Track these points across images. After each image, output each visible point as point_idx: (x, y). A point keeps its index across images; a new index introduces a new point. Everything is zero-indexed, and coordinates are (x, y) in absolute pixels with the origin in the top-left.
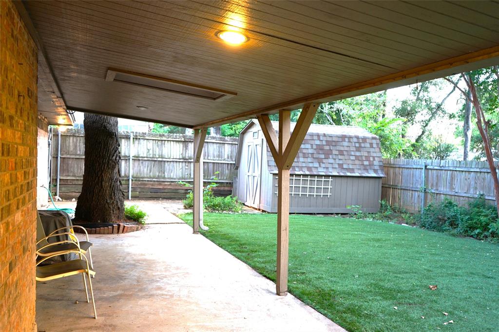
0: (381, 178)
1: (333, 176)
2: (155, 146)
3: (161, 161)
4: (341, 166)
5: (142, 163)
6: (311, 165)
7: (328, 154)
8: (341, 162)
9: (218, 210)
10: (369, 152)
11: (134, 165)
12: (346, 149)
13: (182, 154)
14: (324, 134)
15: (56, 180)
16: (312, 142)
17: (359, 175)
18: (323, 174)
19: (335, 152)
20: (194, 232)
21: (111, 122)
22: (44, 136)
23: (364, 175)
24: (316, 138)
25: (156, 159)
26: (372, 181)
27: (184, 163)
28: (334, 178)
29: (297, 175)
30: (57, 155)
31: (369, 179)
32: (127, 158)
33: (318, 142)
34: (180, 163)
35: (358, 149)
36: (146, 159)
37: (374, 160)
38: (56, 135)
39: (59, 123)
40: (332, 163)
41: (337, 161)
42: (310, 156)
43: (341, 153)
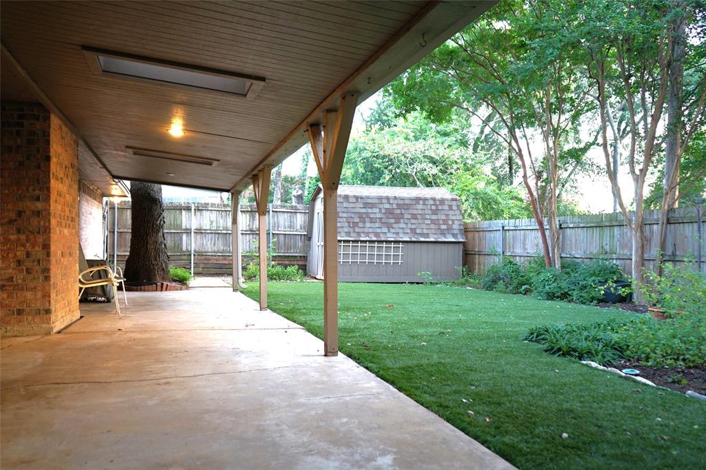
0: (461, 242)
1: (404, 242)
2: (219, 218)
3: (226, 234)
4: (413, 231)
5: (205, 236)
6: (378, 230)
7: (398, 219)
8: (413, 227)
9: (276, 279)
10: (446, 215)
11: (196, 238)
12: (420, 212)
13: (249, 225)
14: (395, 197)
15: (113, 256)
16: (381, 206)
17: (433, 240)
18: (393, 239)
19: (406, 216)
20: (234, 290)
21: (155, 189)
22: (98, 208)
23: (440, 240)
24: (384, 201)
25: (219, 232)
26: (451, 247)
27: (251, 236)
28: (406, 244)
29: (362, 241)
30: (114, 229)
31: (446, 245)
32: (188, 231)
33: (387, 206)
34: (247, 236)
35: (435, 212)
36: (209, 231)
37: (453, 223)
38: (112, 208)
39: (113, 193)
40: (403, 228)
41: (410, 226)
42: (378, 220)
43: (414, 217)
